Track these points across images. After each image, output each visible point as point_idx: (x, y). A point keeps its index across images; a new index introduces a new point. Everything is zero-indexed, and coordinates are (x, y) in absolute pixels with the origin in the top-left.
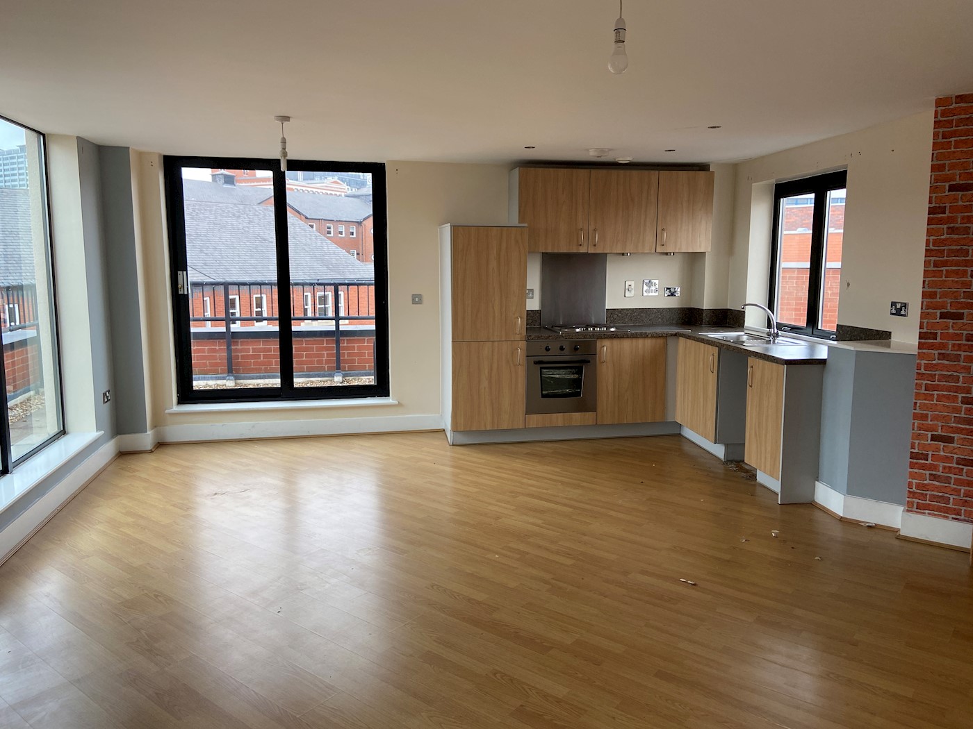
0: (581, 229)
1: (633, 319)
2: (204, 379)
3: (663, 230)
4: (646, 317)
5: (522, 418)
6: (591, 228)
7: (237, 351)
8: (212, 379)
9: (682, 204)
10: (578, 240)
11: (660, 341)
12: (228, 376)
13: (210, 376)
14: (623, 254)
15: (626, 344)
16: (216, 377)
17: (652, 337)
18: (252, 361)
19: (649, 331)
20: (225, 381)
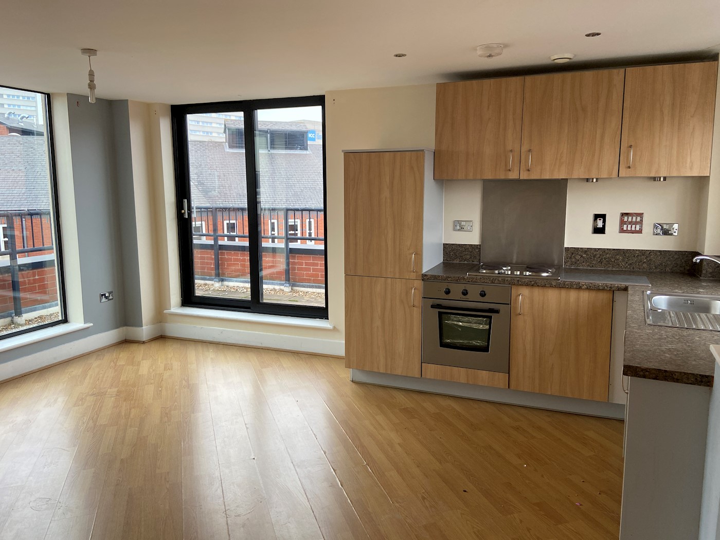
0: (511, 151)
1: (605, 262)
2: (272, 284)
3: (631, 146)
4: (623, 260)
5: (418, 366)
6: (525, 148)
7: (294, 263)
8: (277, 284)
9: (662, 112)
10: (506, 165)
11: (603, 297)
12: (285, 283)
13: (276, 282)
14: (587, 180)
15: (552, 295)
16: (280, 283)
17: (587, 289)
18: (305, 272)
19: (584, 281)
20: (283, 287)
